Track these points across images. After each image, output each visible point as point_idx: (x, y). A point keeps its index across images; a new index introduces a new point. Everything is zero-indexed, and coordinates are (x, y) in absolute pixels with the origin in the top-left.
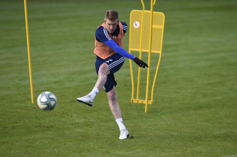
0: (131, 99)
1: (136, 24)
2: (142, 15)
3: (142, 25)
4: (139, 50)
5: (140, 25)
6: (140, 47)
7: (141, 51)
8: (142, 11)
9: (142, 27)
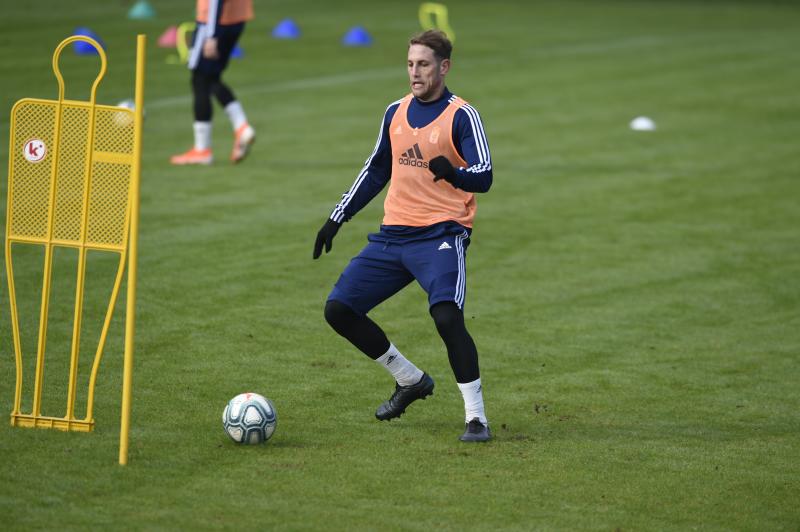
0: (13, 414)
1: (34, 148)
2: (57, 115)
3: (54, 153)
4: (46, 240)
5: (49, 152)
6: (48, 230)
7: (51, 244)
8: (58, 102)
9: (54, 159)
